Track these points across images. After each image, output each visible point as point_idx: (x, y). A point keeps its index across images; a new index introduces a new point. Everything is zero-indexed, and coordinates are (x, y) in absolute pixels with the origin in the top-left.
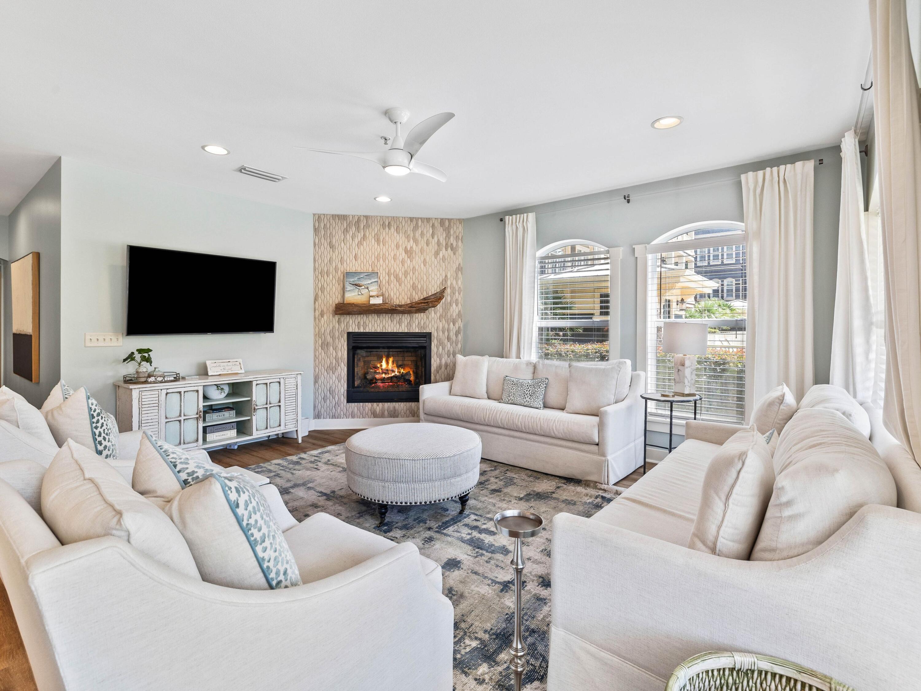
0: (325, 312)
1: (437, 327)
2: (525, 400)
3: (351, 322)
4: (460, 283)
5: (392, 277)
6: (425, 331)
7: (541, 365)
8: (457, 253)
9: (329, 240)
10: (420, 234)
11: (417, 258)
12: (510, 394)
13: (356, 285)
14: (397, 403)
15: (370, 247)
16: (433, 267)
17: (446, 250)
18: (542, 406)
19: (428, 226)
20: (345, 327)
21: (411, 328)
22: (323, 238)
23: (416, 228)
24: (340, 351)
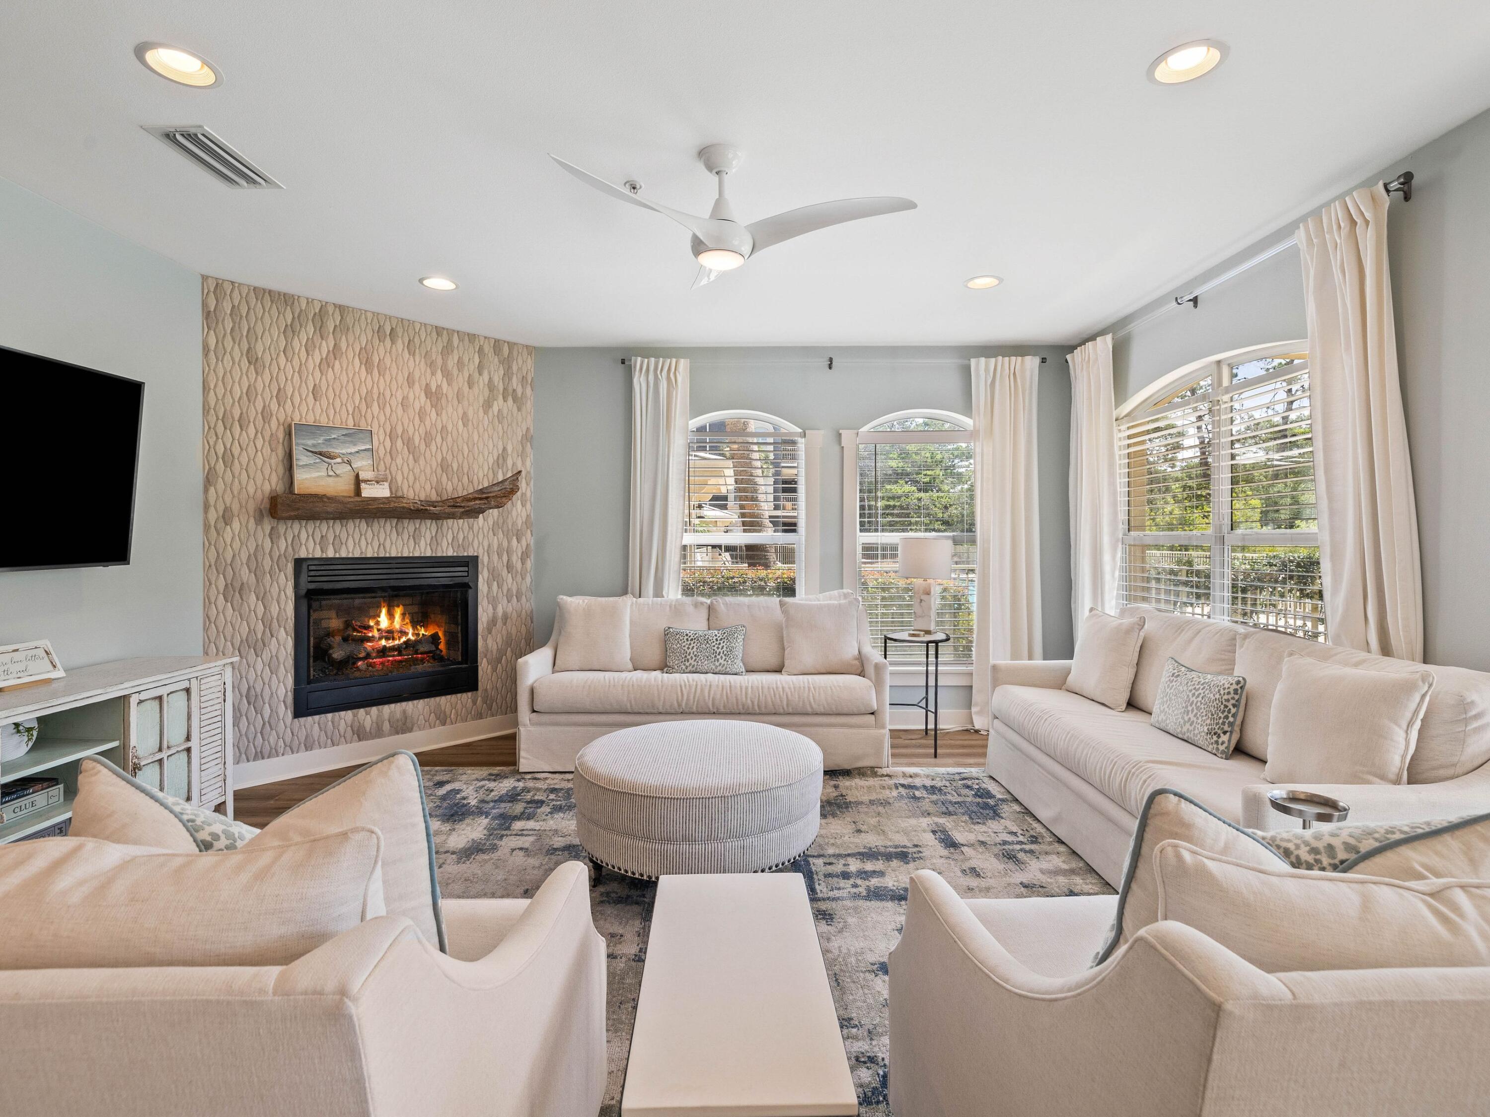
0: (236, 512)
1: (489, 546)
2: (717, 664)
3: (304, 535)
4: (528, 463)
5: (399, 443)
6: (466, 554)
7: (721, 605)
8: (524, 409)
9: (245, 346)
10: (456, 362)
11: (450, 410)
12: (689, 657)
13: (321, 454)
14: (410, 703)
15: (351, 375)
16: (481, 430)
17: (505, 400)
18: (744, 670)
19: (471, 349)
20: (290, 548)
21: (439, 548)
22: (229, 337)
23: (447, 349)
24: (275, 602)
